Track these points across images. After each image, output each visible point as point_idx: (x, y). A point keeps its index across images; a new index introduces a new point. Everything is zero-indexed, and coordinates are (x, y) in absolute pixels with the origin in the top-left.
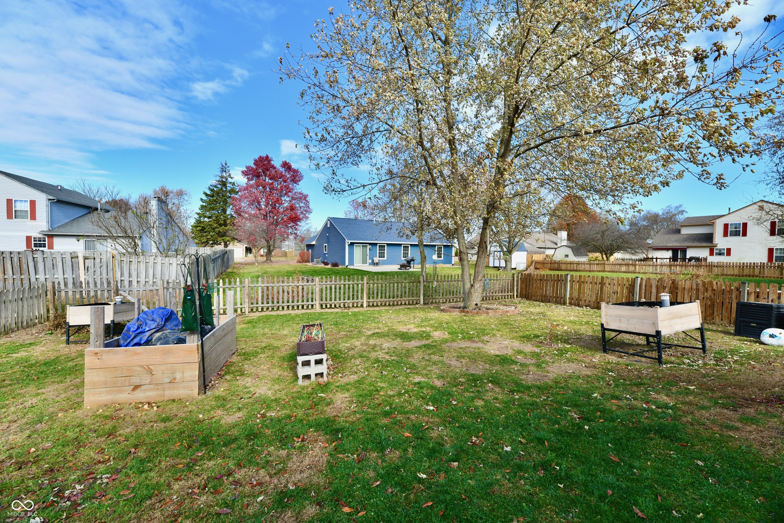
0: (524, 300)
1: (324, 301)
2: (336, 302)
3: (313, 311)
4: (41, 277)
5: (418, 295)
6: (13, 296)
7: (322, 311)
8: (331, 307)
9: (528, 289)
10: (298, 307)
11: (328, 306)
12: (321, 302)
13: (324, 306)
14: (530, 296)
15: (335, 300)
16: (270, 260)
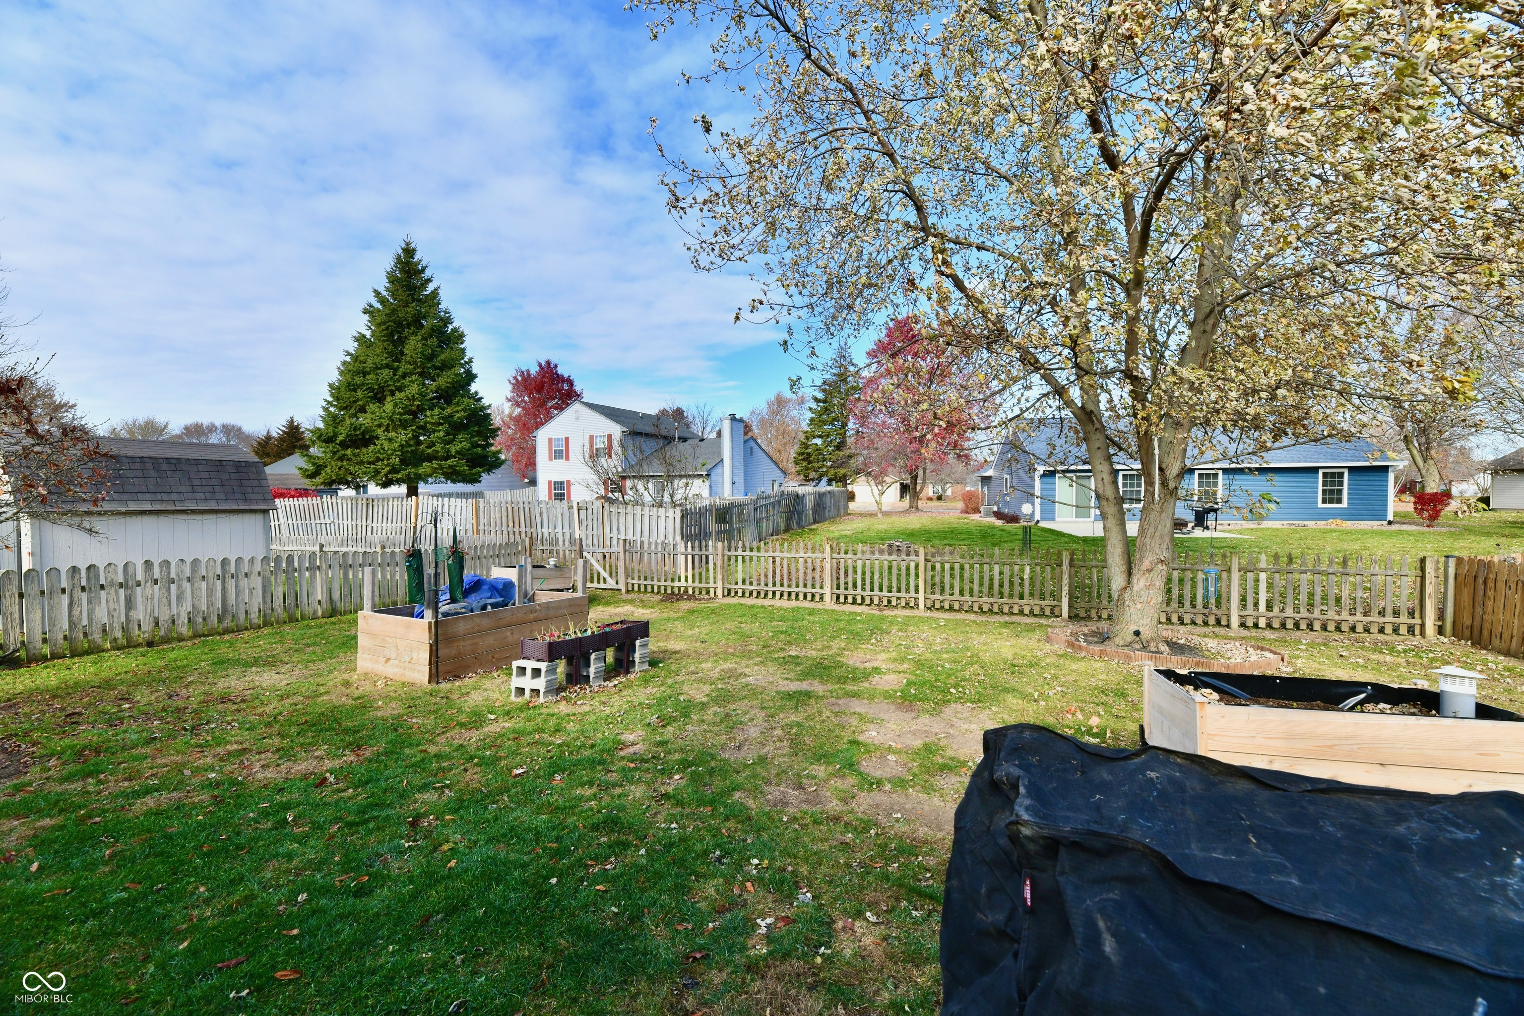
0: (1464, 648)
1: (842, 591)
2: (864, 593)
3: (819, 606)
4: (545, 530)
5: (1056, 596)
6: (488, 551)
7: (837, 607)
8: (854, 602)
9: (1479, 611)
10: (797, 595)
11: (850, 600)
12: (838, 592)
13: (842, 599)
14: (1486, 633)
15: (863, 589)
16: (917, 508)
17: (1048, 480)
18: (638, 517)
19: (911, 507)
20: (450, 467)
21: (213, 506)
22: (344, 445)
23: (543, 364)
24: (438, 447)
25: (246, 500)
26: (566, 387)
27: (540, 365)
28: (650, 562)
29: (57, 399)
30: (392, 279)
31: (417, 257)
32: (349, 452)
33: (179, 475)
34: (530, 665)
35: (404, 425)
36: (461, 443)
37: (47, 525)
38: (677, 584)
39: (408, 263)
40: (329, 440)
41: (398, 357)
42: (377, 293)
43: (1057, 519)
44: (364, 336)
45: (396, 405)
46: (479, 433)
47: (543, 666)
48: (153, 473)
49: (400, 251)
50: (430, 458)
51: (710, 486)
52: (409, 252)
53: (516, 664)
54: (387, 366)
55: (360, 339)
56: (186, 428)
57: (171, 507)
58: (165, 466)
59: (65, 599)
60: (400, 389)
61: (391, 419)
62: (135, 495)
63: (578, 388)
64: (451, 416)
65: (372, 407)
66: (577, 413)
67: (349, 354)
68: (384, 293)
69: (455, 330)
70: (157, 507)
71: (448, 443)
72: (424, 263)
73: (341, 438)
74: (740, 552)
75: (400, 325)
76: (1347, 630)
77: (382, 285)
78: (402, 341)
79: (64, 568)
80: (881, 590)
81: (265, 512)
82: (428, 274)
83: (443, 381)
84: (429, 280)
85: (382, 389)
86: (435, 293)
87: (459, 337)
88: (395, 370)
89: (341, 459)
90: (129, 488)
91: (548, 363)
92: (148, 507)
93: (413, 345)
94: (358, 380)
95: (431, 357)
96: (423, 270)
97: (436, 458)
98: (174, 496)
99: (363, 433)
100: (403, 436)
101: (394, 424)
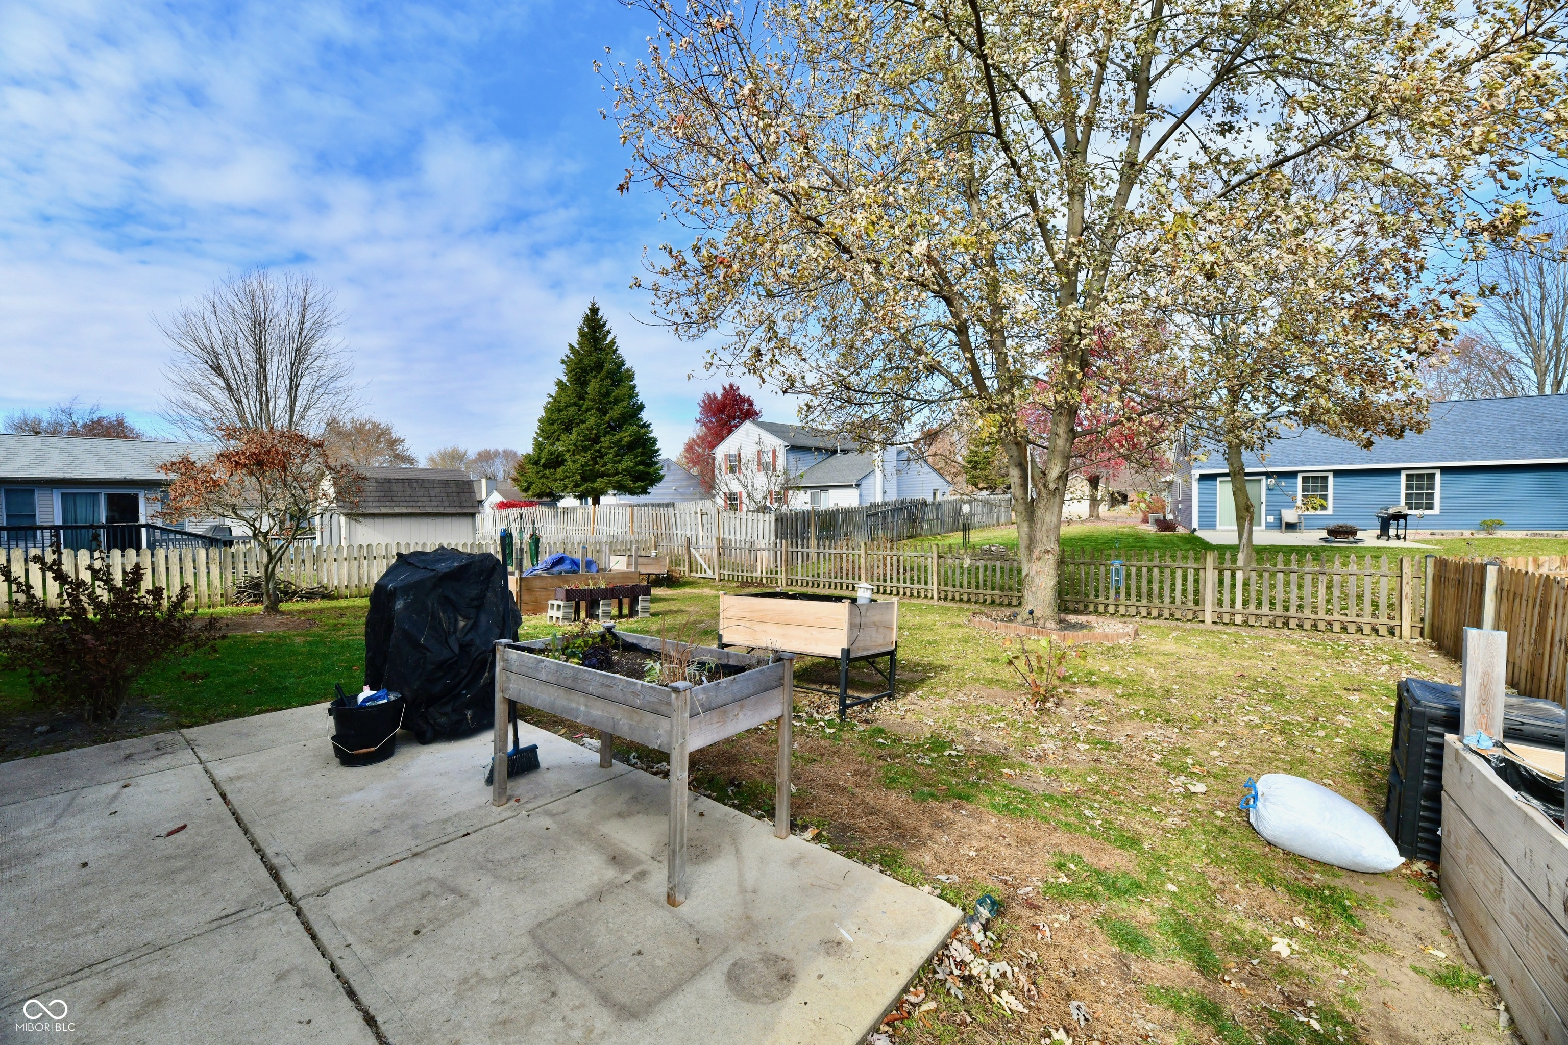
16: (1098, 517)
17: (1207, 484)
18: (744, 520)
19: (1091, 516)
20: (617, 482)
21: (441, 510)
22: (545, 466)
23: (727, 387)
24: (609, 466)
25: (461, 507)
26: (746, 406)
27: (725, 389)
28: (736, 557)
29: (394, 436)
30: (582, 334)
31: (600, 314)
32: (547, 472)
33: (423, 490)
34: (556, 602)
35: (585, 449)
36: (627, 462)
37: (353, 523)
38: (754, 575)
39: (593, 320)
40: (536, 463)
41: (582, 397)
42: (572, 347)
43: (1218, 527)
44: (561, 381)
45: (579, 434)
46: (642, 454)
47: (562, 603)
48: (408, 489)
49: (588, 312)
50: (602, 475)
51: (860, 496)
52: (594, 311)
53: (550, 602)
54: (575, 404)
55: (560, 383)
56: (479, 454)
57: (418, 511)
58: (415, 485)
59: (356, 563)
60: (583, 422)
61: (575, 445)
62: (398, 503)
63: (757, 408)
64: (621, 440)
65: (563, 437)
66: (747, 431)
67: (551, 396)
68: (577, 346)
69: (628, 370)
70: (410, 511)
71: (619, 462)
72: (604, 319)
73: (543, 461)
74: (799, 549)
75: (585, 370)
76: (1309, 627)
77: (574, 340)
78: (585, 384)
79: (356, 545)
80: (905, 582)
81: (473, 515)
82: (607, 328)
83: (615, 412)
84: (609, 332)
85: (571, 422)
86: (613, 342)
87: (630, 375)
88: (580, 407)
89: (544, 476)
90: (395, 499)
91: (731, 386)
92: (404, 510)
93: (593, 387)
94: (555, 416)
95: (608, 394)
96: (604, 325)
97: (609, 475)
98: (420, 504)
99: (558, 457)
100: (581, 459)
101: (579, 449)
